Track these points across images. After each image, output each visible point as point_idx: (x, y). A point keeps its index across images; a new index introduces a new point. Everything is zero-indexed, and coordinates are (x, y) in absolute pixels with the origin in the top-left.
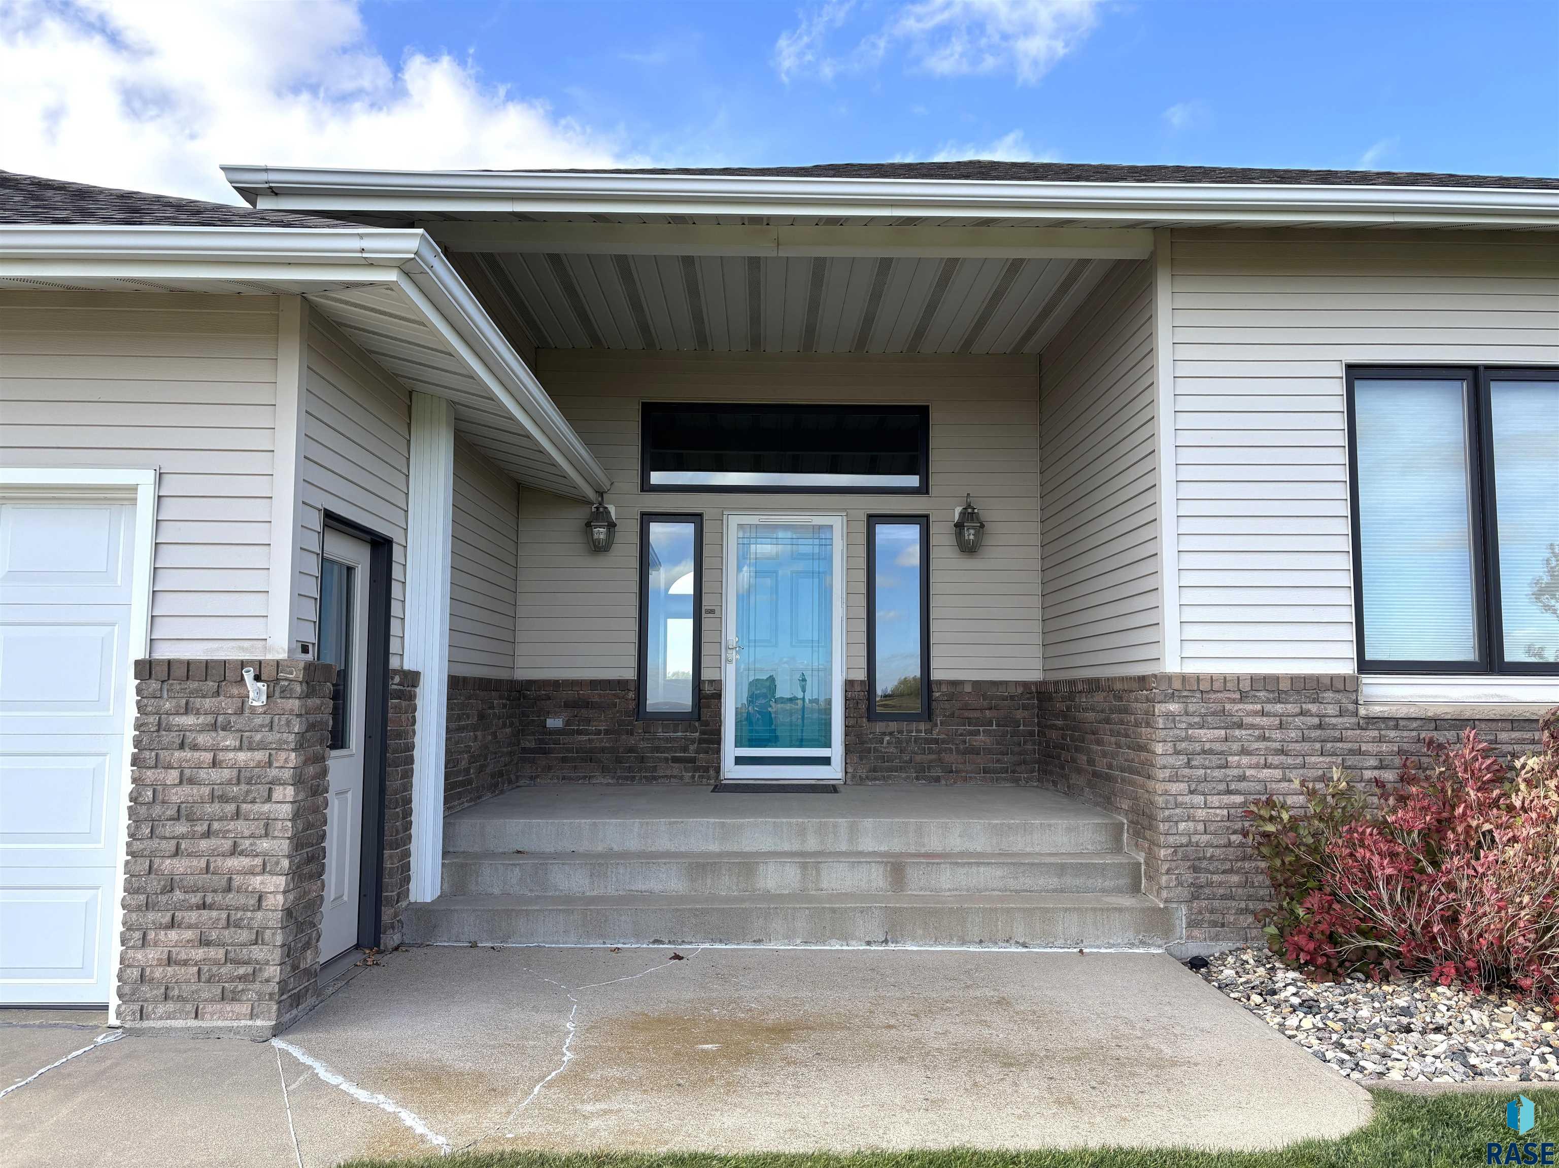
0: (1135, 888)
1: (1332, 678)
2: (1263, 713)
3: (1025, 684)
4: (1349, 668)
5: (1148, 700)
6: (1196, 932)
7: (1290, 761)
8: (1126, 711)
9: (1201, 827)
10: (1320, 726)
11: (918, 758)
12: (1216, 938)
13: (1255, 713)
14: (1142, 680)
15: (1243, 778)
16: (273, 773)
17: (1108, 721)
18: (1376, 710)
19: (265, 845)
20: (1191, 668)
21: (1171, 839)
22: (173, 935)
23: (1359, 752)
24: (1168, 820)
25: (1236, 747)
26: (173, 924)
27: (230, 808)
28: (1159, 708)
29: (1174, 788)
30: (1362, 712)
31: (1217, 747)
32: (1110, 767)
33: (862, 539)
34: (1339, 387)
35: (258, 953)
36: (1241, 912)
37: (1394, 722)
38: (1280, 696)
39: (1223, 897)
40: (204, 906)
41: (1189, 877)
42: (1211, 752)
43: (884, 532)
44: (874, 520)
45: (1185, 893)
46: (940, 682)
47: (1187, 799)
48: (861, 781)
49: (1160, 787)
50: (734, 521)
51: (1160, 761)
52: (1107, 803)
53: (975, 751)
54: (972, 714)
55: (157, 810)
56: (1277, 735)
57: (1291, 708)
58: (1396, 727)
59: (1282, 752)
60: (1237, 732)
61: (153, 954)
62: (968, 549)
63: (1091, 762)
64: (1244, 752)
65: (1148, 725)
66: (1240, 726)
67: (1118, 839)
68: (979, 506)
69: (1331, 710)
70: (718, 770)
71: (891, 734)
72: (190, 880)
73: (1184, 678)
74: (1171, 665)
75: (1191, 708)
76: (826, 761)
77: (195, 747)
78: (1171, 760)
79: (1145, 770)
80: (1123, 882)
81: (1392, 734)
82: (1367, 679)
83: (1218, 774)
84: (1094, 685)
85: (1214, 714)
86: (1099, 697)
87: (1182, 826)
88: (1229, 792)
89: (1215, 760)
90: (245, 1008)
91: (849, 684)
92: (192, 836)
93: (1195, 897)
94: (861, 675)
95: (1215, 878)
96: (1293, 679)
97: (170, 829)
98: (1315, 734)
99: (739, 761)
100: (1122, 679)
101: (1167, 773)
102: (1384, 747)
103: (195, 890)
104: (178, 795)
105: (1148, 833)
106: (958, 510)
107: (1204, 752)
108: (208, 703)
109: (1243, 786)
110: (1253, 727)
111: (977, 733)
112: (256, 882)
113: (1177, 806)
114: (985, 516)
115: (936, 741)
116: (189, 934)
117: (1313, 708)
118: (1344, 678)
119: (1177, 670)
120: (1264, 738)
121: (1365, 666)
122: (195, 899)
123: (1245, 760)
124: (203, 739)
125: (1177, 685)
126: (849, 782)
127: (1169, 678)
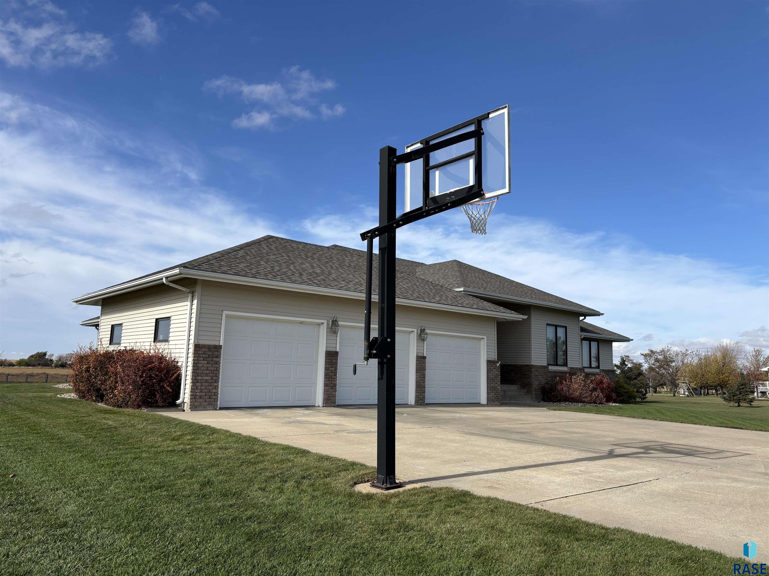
1: (546, 366)
5: (529, 368)
8: (521, 369)
9: (536, 385)
13: (540, 370)
14: (527, 365)
16: (498, 374)
19: (498, 383)
20: (535, 364)
21: (533, 387)
23: (548, 376)
24: (533, 384)
27: (496, 378)
28: (532, 369)
29: (534, 380)
30: (548, 370)
34: (546, 326)
35: (499, 395)
37: (550, 372)
38: (542, 368)
39: (538, 395)
40: (494, 390)
45: (535, 394)
49: (532, 380)
51: (532, 377)
59: (542, 376)
60: (539, 373)
61: (490, 396)
69: (546, 370)
72: (494, 387)
75: (535, 369)
79: (528, 378)
85: (537, 370)
88: (538, 381)
90: (498, 402)
92: (493, 381)
95: (537, 392)
96: (543, 366)
97: (491, 381)
98: (544, 373)
100: (520, 365)
102: (550, 375)
104: (492, 377)
108: (494, 366)
112: (498, 387)
116: (493, 393)
117: (544, 370)
121: (548, 364)
123: (539, 377)
124: (494, 370)
125: (534, 366)
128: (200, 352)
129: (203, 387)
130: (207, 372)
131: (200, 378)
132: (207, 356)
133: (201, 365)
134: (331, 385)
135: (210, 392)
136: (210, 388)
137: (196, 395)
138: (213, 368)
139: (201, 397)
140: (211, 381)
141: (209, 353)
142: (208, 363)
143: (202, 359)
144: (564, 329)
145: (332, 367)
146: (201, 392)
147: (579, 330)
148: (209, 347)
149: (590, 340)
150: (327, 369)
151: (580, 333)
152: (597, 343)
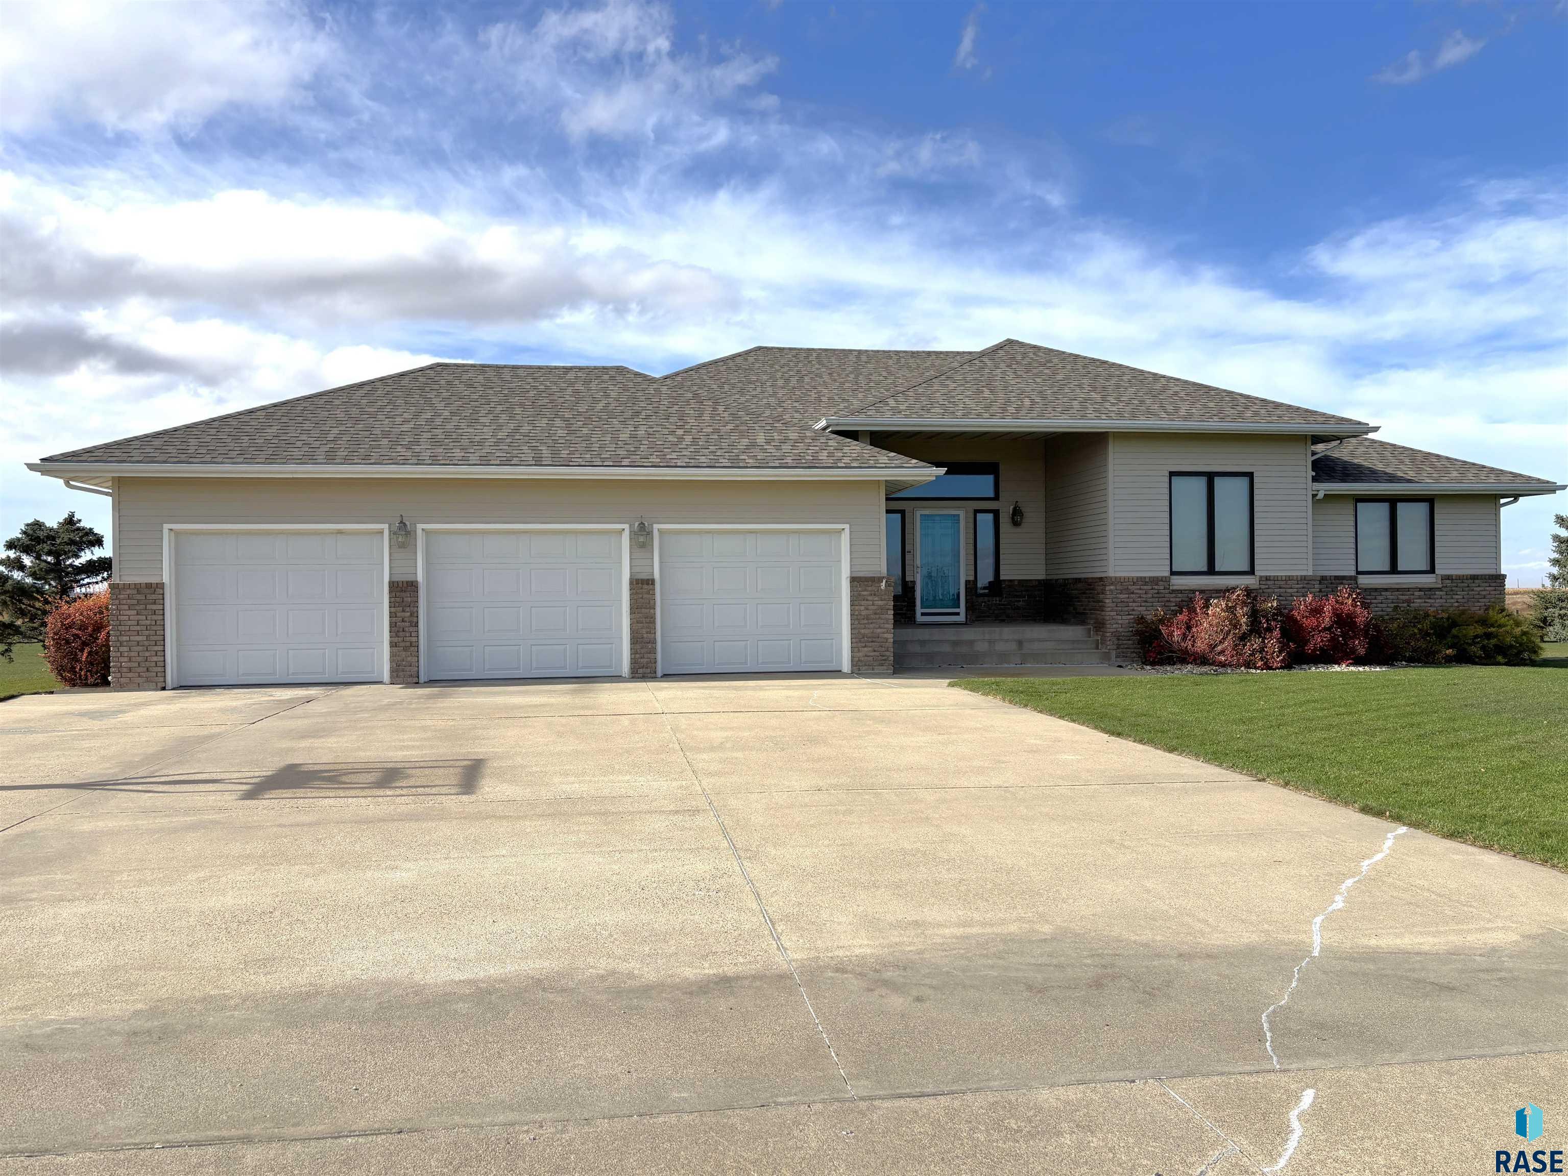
0: (1097, 648)
1: (1162, 577)
2: (1140, 589)
3: (1039, 581)
4: (1167, 574)
5: (1103, 585)
6: (1118, 659)
7: (1148, 604)
8: (1093, 589)
9: (1120, 626)
10: (1158, 593)
11: (996, 612)
12: (1124, 661)
13: (1138, 589)
14: (1101, 579)
15: (1133, 610)
16: (887, 607)
17: (1084, 593)
18: (1175, 588)
19: (886, 626)
20: (1118, 575)
21: (1111, 630)
22: (866, 649)
23: (1170, 601)
24: (1110, 624)
25: (1132, 600)
26: (865, 646)
27: (877, 616)
28: (1107, 588)
29: (1112, 614)
30: (1171, 588)
31: (1125, 600)
32: (1085, 609)
33: (972, 520)
34: (1167, 480)
35: (887, 653)
36: (1132, 652)
37: (1181, 591)
38: (1146, 583)
39: (1127, 648)
40: (872, 642)
41: (1116, 642)
42: (1123, 602)
43: (980, 516)
44: (976, 512)
45: (1115, 647)
46: (1004, 581)
47: (1116, 617)
48: (973, 621)
49: (1108, 613)
50: (918, 514)
51: (1107, 605)
52: (1083, 622)
53: (1018, 608)
54: (1018, 594)
55: (859, 617)
56: (1144, 596)
57: (1150, 587)
58: (1181, 593)
59: (1146, 601)
60: (1132, 595)
61: (861, 654)
62: (1016, 523)
63: (1075, 609)
64: (1134, 602)
65: (1103, 593)
66: (1133, 593)
67: (1090, 633)
68: (1019, 504)
69: (1162, 588)
70: (915, 618)
71: (985, 602)
72: (869, 635)
73: (1116, 578)
74: (1111, 574)
75: (1118, 588)
76: (958, 614)
77: (867, 600)
78: (1110, 605)
79: (1102, 609)
80: (1094, 646)
81: (1180, 595)
82: (1173, 577)
83: (1126, 609)
84: (1078, 580)
85: (1125, 589)
86: (1080, 585)
87: (1114, 626)
88: (1129, 615)
89: (1125, 604)
90: (885, 668)
91: (967, 582)
92: (868, 623)
93: (1118, 648)
94: (972, 578)
95: (1125, 642)
96: (1150, 578)
97: (862, 622)
98: (1156, 595)
99: (923, 614)
100: (1092, 578)
101: (1109, 609)
102: (1178, 599)
103: (870, 638)
104: (864, 613)
105: (1102, 630)
106: (1012, 507)
107: (1121, 602)
108: (870, 588)
109: (1134, 613)
110: (1137, 593)
111: (1020, 601)
112: (886, 635)
113: (1113, 619)
114: (1023, 510)
115: (1003, 605)
116: (870, 649)
117: (1156, 587)
118: (1166, 577)
119: (1113, 575)
120: (1140, 597)
121: (1173, 573)
122: (870, 640)
123: (1134, 604)
124: (869, 598)
125: (1113, 580)
126: (968, 622)
127: (1111, 578)
128: (122, 596)
129: (133, 654)
130: (138, 628)
131: (125, 638)
132: (135, 602)
133: (125, 617)
134: (402, 644)
135: (146, 661)
136: (147, 654)
137: (121, 666)
138: (148, 622)
139: (130, 670)
140: (146, 643)
141: (139, 597)
142: (138, 614)
143: (126, 607)
144: (1245, 481)
145: (403, 611)
146: (130, 661)
147: (1315, 480)
148: (138, 588)
149: (1393, 501)
150: (392, 615)
151: (1317, 486)
152: (1423, 507)
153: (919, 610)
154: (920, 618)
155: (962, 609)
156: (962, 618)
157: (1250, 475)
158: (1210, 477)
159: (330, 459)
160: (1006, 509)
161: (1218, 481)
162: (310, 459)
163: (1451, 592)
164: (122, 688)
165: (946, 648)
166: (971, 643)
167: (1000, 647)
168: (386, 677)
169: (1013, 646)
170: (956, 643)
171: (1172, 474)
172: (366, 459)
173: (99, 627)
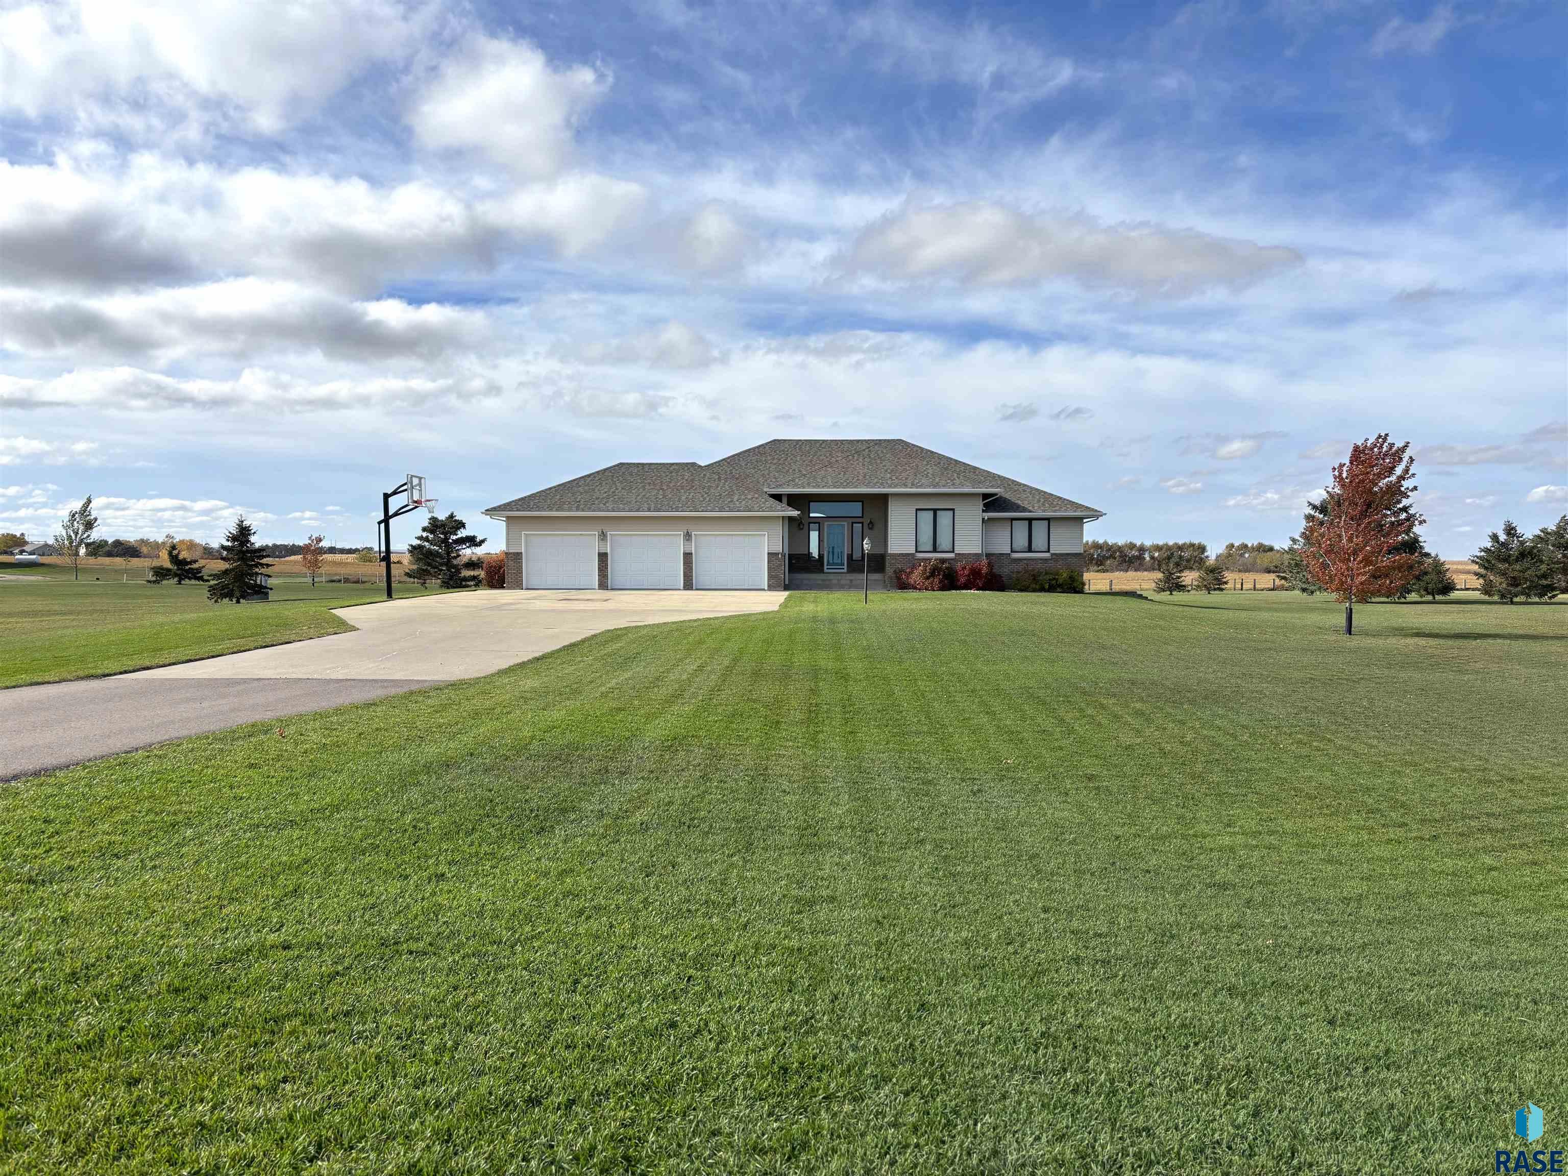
1: (913, 553)
2: (904, 558)
3: (881, 554)
6: (890, 587)
11: (860, 568)
13: (902, 558)
15: (898, 567)
16: (782, 564)
18: (917, 558)
19: (781, 572)
20: (892, 552)
21: (888, 575)
22: (778, 580)
25: (898, 563)
26: (773, 579)
27: (778, 568)
28: (889, 558)
29: (889, 569)
30: (915, 558)
31: (895, 563)
32: (883, 567)
33: (850, 527)
34: (915, 512)
35: (781, 583)
38: (907, 556)
39: (893, 583)
40: (776, 578)
41: (890, 580)
42: (893, 564)
43: (855, 525)
45: (889, 582)
51: (888, 565)
53: (871, 566)
54: (871, 560)
55: (770, 568)
56: (906, 561)
57: (908, 558)
59: (904, 563)
60: (899, 561)
61: (774, 582)
62: (871, 528)
63: (878, 567)
67: (884, 577)
68: (872, 520)
70: (823, 570)
71: (855, 564)
72: (775, 575)
73: (892, 554)
75: (892, 558)
76: (843, 569)
77: (774, 562)
79: (886, 567)
83: (894, 567)
85: (896, 558)
88: (896, 569)
90: (781, 588)
91: (847, 554)
92: (774, 571)
94: (850, 553)
95: (893, 580)
96: (908, 554)
97: (772, 570)
101: (889, 567)
105: (886, 575)
106: (869, 521)
108: (775, 557)
110: (901, 560)
111: (872, 563)
114: (874, 522)
116: (780, 580)
117: (910, 558)
120: (901, 562)
121: (918, 552)
123: (899, 565)
125: (889, 555)
127: (889, 553)
128: (509, 557)
129: (512, 577)
130: (514, 568)
131: (510, 571)
132: (513, 559)
133: (510, 564)
134: (602, 575)
135: (517, 579)
136: (517, 577)
137: (508, 581)
138: (517, 566)
139: (511, 582)
140: (516, 573)
141: (514, 557)
142: (514, 563)
143: (510, 560)
144: (951, 512)
145: (603, 563)
146: (511, 579)
147: (983, 511)
148: (514, 554)
149: (1030, 520)
150: (599, 565)
151: (984, 514)
152: (1046, 522)
153: (826, 567)
154: (826, 570)
155: (845, 567)
156: (845, 570)
157: (953, 510)
158: (935, 511)
159: (578, 509)
160: (866, 521)
161: (939, 513)
162: (570, 510)
163: (1056, 561)
164: (509, 588)
165: (820, 582)
166: (830, 580)
167: (843, 582)
168: (597, 587)
169: (848, 582)
170: (823, 580)
171: (917, 510)
172: (590, 509)
173: (500, 567)
